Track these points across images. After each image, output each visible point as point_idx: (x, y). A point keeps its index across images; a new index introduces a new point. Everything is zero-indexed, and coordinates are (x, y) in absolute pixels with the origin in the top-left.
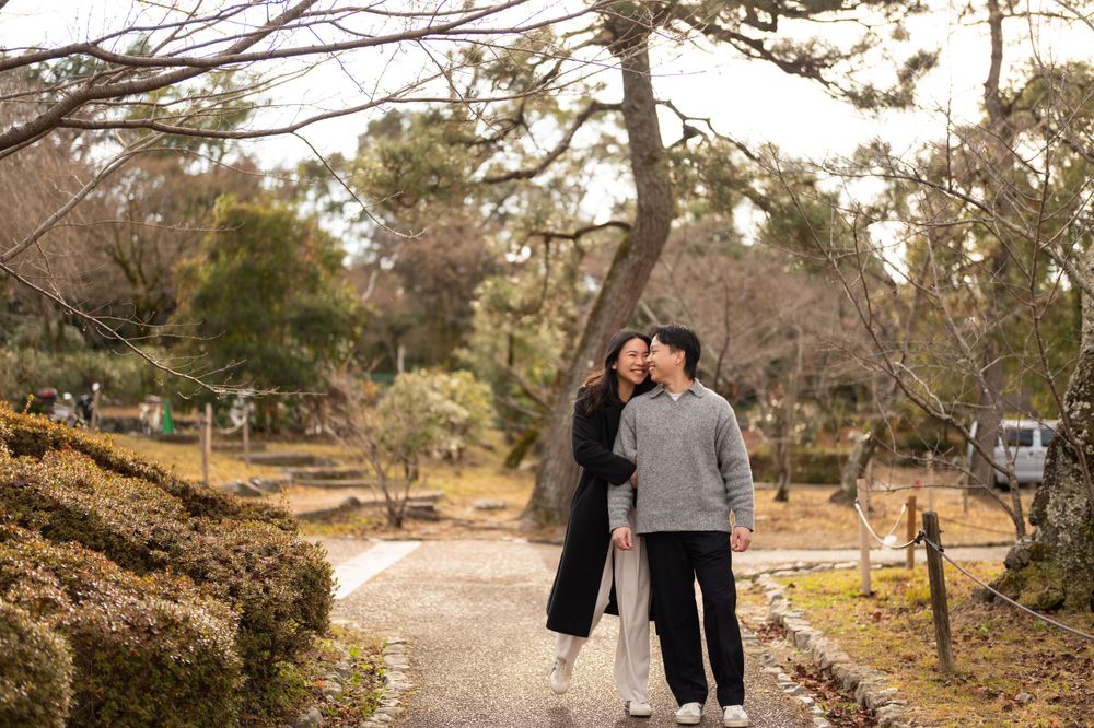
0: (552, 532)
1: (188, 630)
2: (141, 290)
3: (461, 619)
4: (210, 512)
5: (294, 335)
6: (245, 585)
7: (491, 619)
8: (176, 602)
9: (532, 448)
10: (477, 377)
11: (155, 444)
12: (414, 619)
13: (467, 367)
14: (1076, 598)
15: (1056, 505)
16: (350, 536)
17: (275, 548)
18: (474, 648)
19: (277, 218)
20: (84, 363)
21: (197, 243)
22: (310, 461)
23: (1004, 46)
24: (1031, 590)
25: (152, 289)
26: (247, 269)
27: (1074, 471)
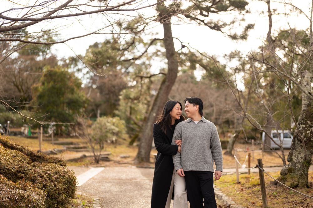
0: (143, 164)
1: (28, 200)
2: (22, 94)
3: (116, 192)
4: (39, 160)
5: (67, 107)
6: (48, 184)
7: (126, 192)
8: (25, 190)
9: (137, 139)
10: (121, 119)
11: (25, 139)
12: (102, 192)
13: (118, 116)
14: (302, 184)
15: (295, 156)
16: (83, 166)
17: (58, 172)
18: (120, 201)
19: (62, 73)
20: (5, 115)
21: (39, 80)
22: (72, 143)
23: (272, 23)
24: (288, 182)
25: (25, 93)
26: (53, 87)
27: (301, 146)
